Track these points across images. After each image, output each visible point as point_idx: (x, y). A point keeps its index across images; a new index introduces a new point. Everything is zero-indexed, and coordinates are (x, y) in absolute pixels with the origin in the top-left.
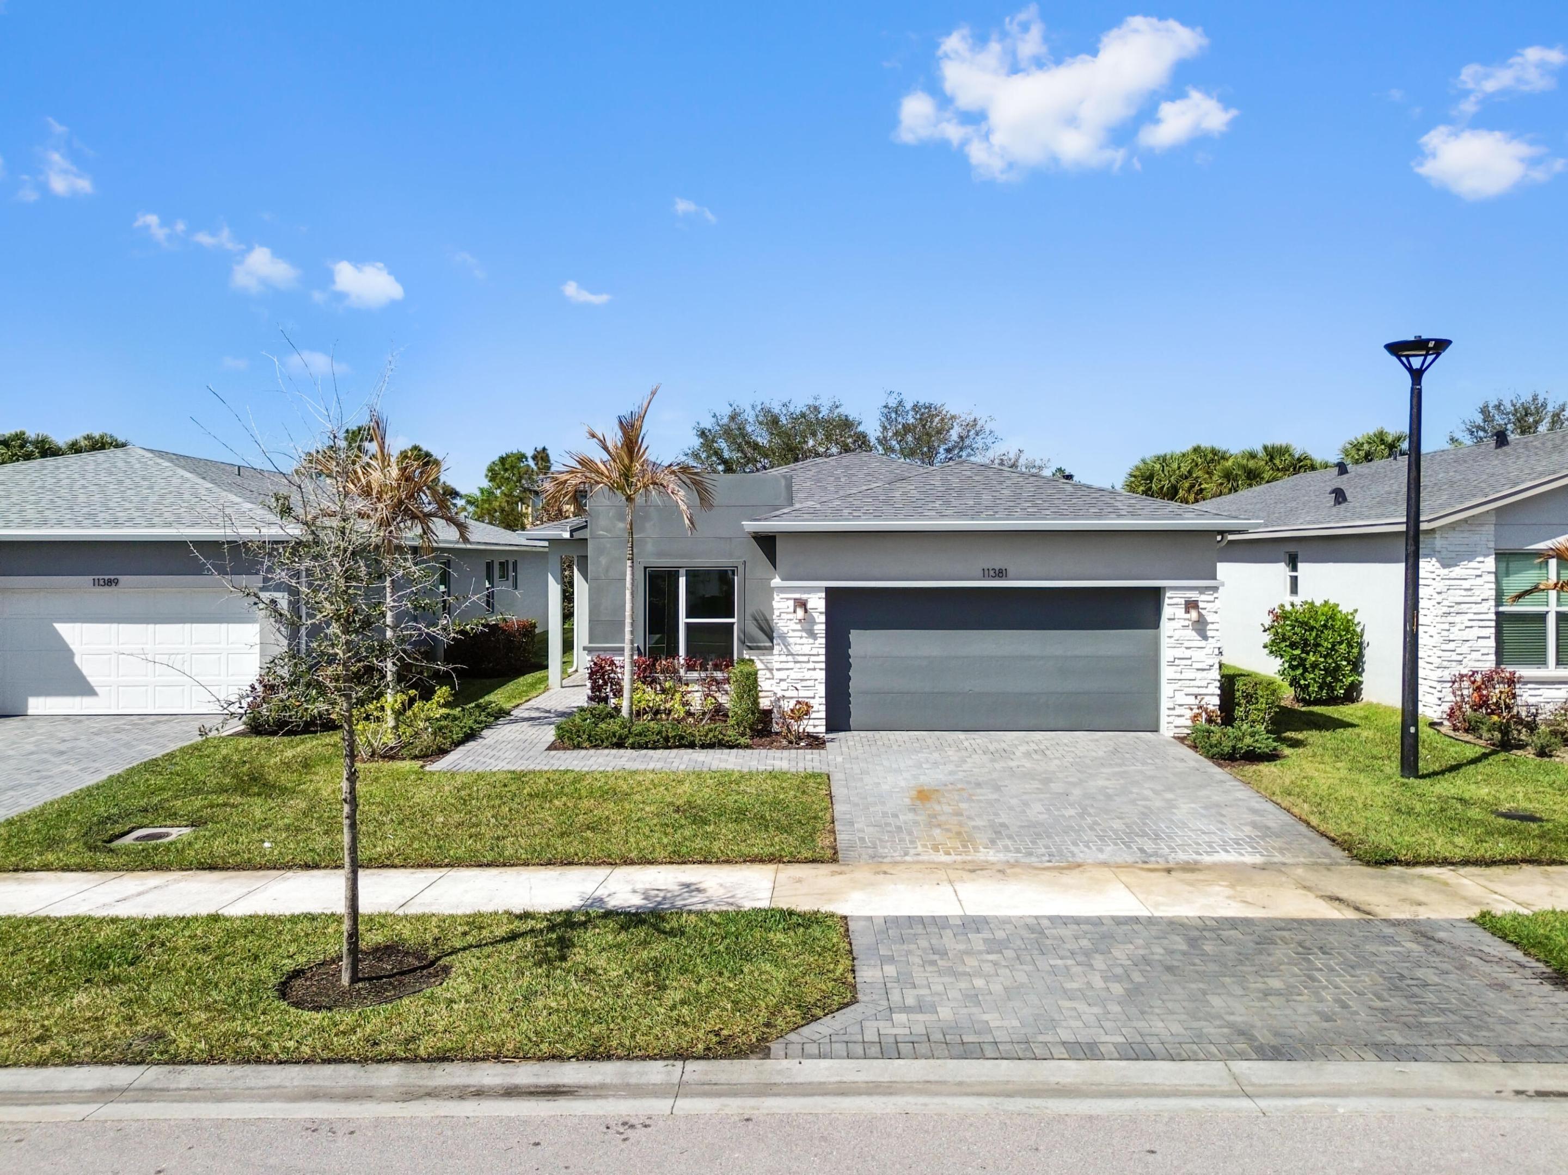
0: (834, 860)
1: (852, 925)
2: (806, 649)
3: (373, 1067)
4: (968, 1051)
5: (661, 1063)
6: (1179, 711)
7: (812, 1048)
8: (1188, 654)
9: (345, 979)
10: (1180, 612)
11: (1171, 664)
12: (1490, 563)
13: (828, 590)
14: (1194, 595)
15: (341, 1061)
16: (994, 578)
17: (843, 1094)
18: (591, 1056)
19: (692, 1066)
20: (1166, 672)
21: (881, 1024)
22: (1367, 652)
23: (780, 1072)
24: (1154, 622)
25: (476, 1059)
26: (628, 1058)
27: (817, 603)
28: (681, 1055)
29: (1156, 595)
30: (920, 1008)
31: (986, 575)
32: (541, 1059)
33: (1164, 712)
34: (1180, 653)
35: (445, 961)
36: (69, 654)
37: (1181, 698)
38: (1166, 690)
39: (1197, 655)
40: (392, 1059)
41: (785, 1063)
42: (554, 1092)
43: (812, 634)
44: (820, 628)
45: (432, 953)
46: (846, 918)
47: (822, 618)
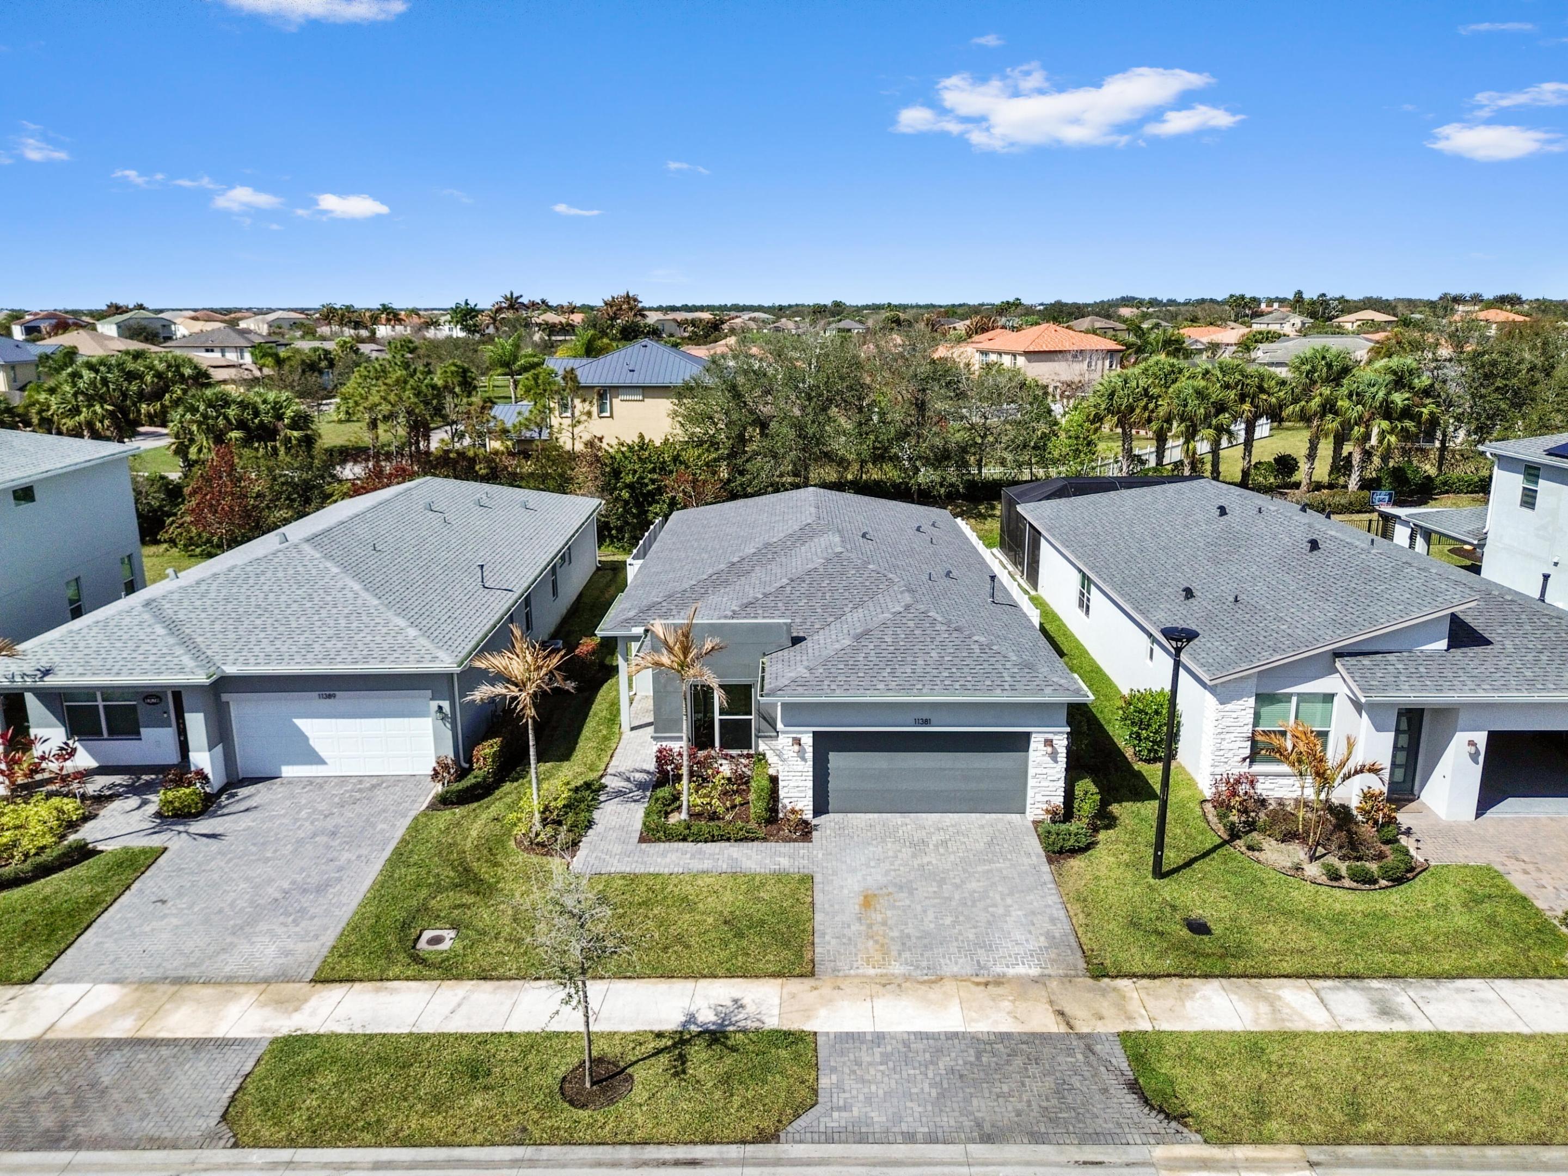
0: (812, 974)
1: (821, 1040)
2: (800, 768)
3: (618, 1147)
4: (862, 1139)
5: (735, 1146)
6: (1037, 805)
7: (797, 1136)
8: (1045, 771)
9: (588, 1085)
10: (1041, 746)
11: (1034, 777)
12: (1252, 701)
13: (814, 733)
14: (1050, 736)
15: (603, 1144)
16: (921, 725)
17: (808, 1165)
18: (707, 1141)
19: (750, 1148)
20: (1031, 782)
21: (827, 1119)
22: (1182, 729)
23: (784, 1152)
24: (1026, 749)
25: (659, 1143)
26: (721, 1143)
27: (807, 740)
28: (744, 1142)
29: (1028, 735)
30: (844, 1108)
31: (918, 722)
32: (686, 1144)
33: (1028, 806)
34: (1039, 771)
35: (629, 1070)
36: (306, 739)
37: (1039, 798)
38: (1030, 793)
39: (1049, 771)
40: (624, 1143)
41: (786, 1146)
42: (693, 1163)
43: (804, 759)
44: (809, 755)
45: (622, 1064)
46: (815, 1033)
47: (811, 749)
